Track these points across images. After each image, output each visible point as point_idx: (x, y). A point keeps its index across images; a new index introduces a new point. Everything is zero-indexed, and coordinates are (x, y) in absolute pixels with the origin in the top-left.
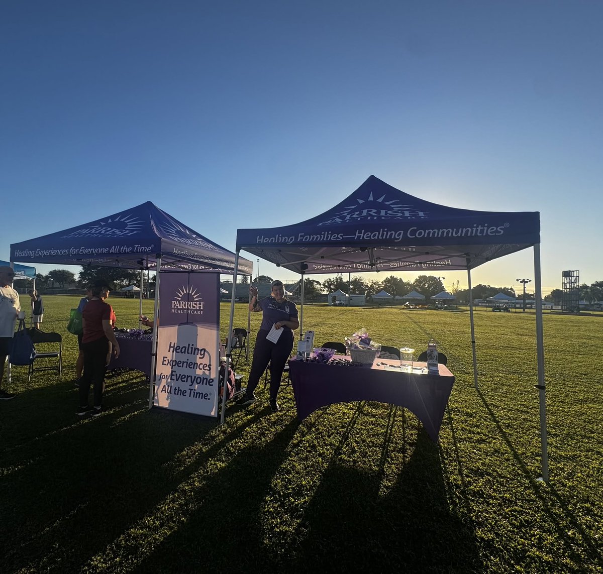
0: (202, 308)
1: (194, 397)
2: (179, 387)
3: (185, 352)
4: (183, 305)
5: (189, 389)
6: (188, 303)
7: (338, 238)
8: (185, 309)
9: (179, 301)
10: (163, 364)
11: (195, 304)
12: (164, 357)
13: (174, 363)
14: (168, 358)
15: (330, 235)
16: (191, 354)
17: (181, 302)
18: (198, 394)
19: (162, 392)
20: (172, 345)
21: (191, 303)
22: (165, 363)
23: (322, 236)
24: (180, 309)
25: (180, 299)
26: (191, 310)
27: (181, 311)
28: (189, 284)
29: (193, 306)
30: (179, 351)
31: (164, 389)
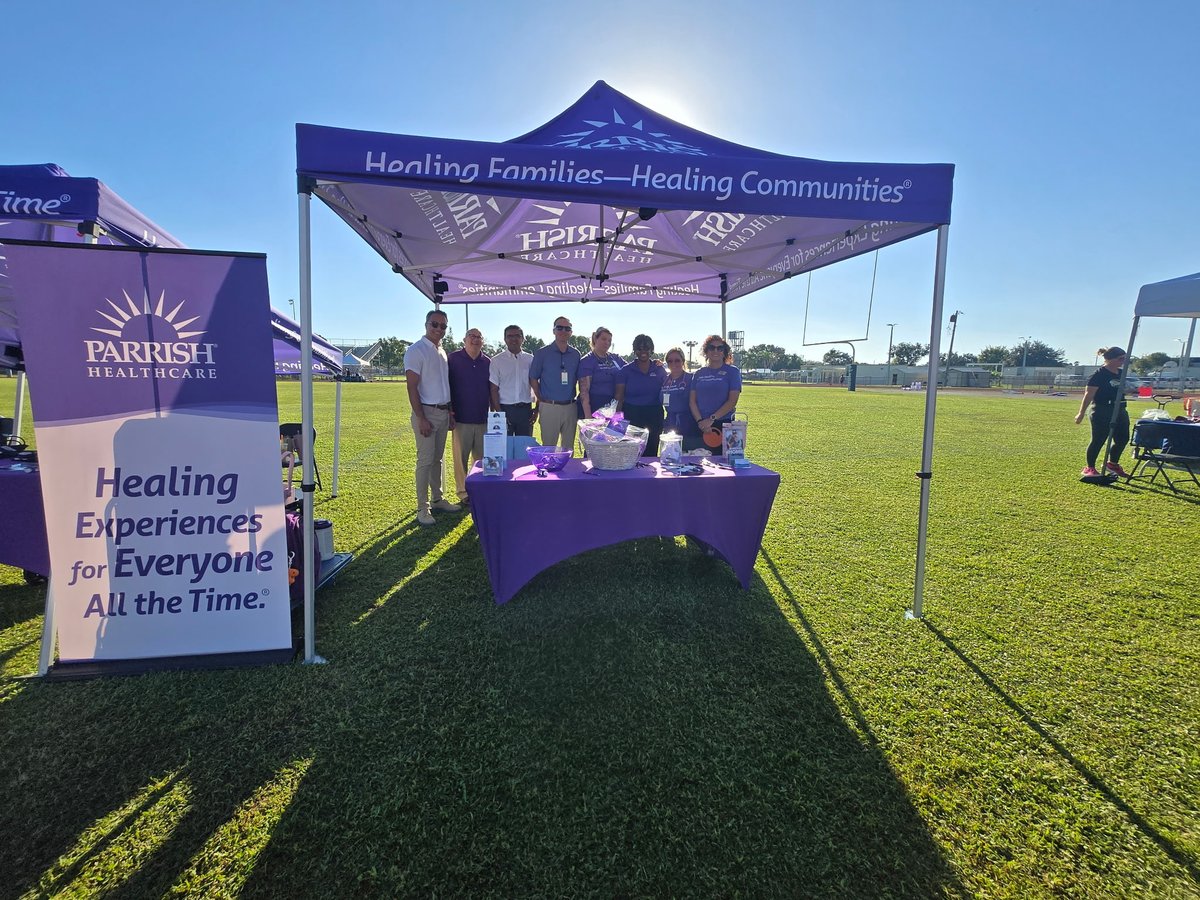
0: (210, 361)
1: (210, 609)
2: (152, 593)
3: (161, 491)
4: (130, 352)
5: (191, 592)
6: (152, 348)
7: (590, 179)
8: (145, 365)
9: (115, 340)
10: (80, 535)
11: (180, 348)
12: (81, 516)
13: (125, 527)
14: (97, 517)
15: (571, 171)
16: (186, 493)
17: (125, 345)
18: (225, 600)
19: (87, 616)
20: (110, 475)
21: (167, 345)
22: (86, 530)
23: (553, 170)
24: (125, 366)
25: (118, 334)
26: (168, 367)
27: (127, 372)
28: (146, 287)
29: (173, 354)
30: (141, 488)
31: (95, 606)
